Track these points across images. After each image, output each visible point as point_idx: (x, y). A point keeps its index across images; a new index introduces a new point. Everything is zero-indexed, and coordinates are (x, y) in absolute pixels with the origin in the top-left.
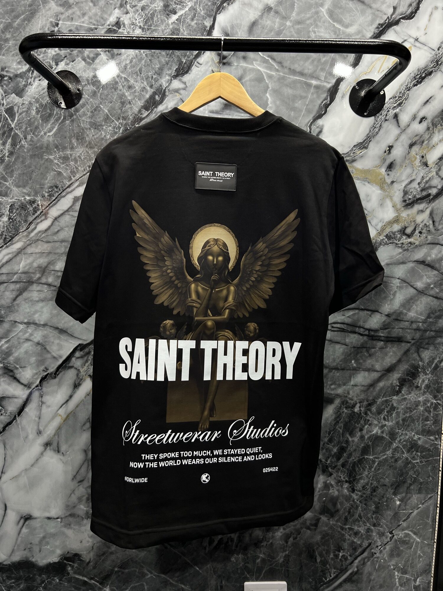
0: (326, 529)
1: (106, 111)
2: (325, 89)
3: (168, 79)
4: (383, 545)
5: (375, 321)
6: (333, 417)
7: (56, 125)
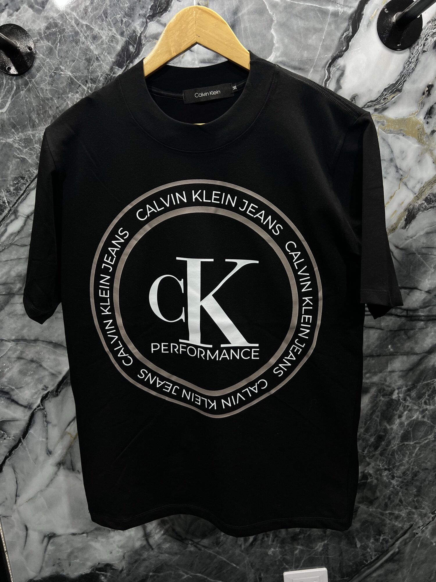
0: (365, 516)
1: (70, 73)
2: (345, 17)
3: (143, 22)
4: (425, 525)
5: (414, 299)
6: (369, 407)
7: (8, 98)
